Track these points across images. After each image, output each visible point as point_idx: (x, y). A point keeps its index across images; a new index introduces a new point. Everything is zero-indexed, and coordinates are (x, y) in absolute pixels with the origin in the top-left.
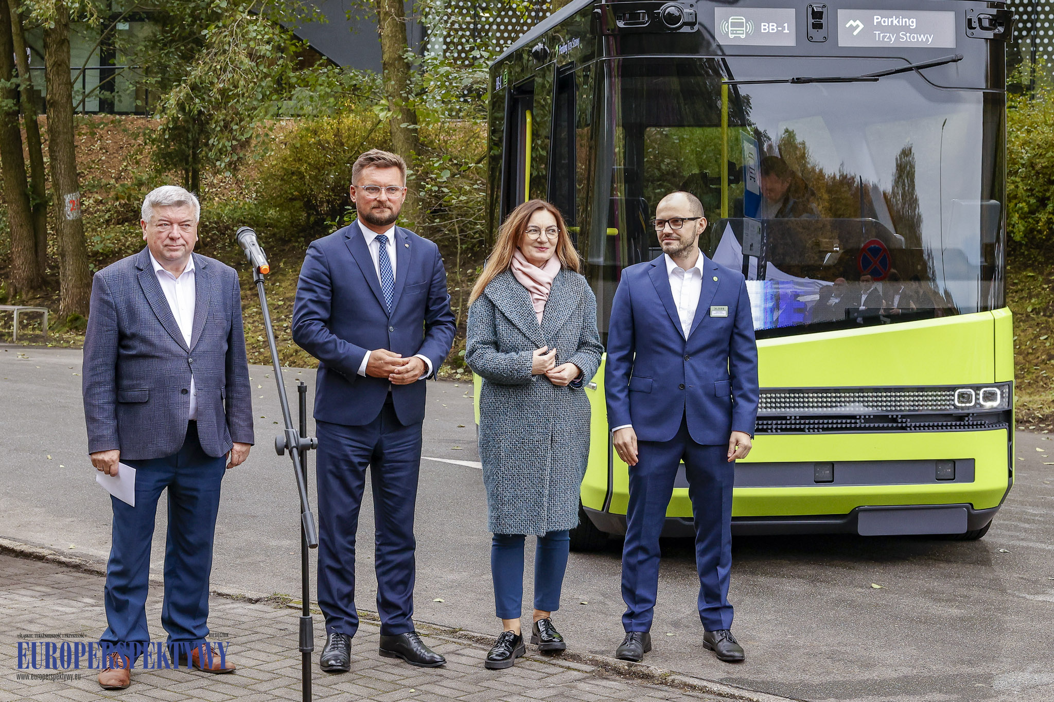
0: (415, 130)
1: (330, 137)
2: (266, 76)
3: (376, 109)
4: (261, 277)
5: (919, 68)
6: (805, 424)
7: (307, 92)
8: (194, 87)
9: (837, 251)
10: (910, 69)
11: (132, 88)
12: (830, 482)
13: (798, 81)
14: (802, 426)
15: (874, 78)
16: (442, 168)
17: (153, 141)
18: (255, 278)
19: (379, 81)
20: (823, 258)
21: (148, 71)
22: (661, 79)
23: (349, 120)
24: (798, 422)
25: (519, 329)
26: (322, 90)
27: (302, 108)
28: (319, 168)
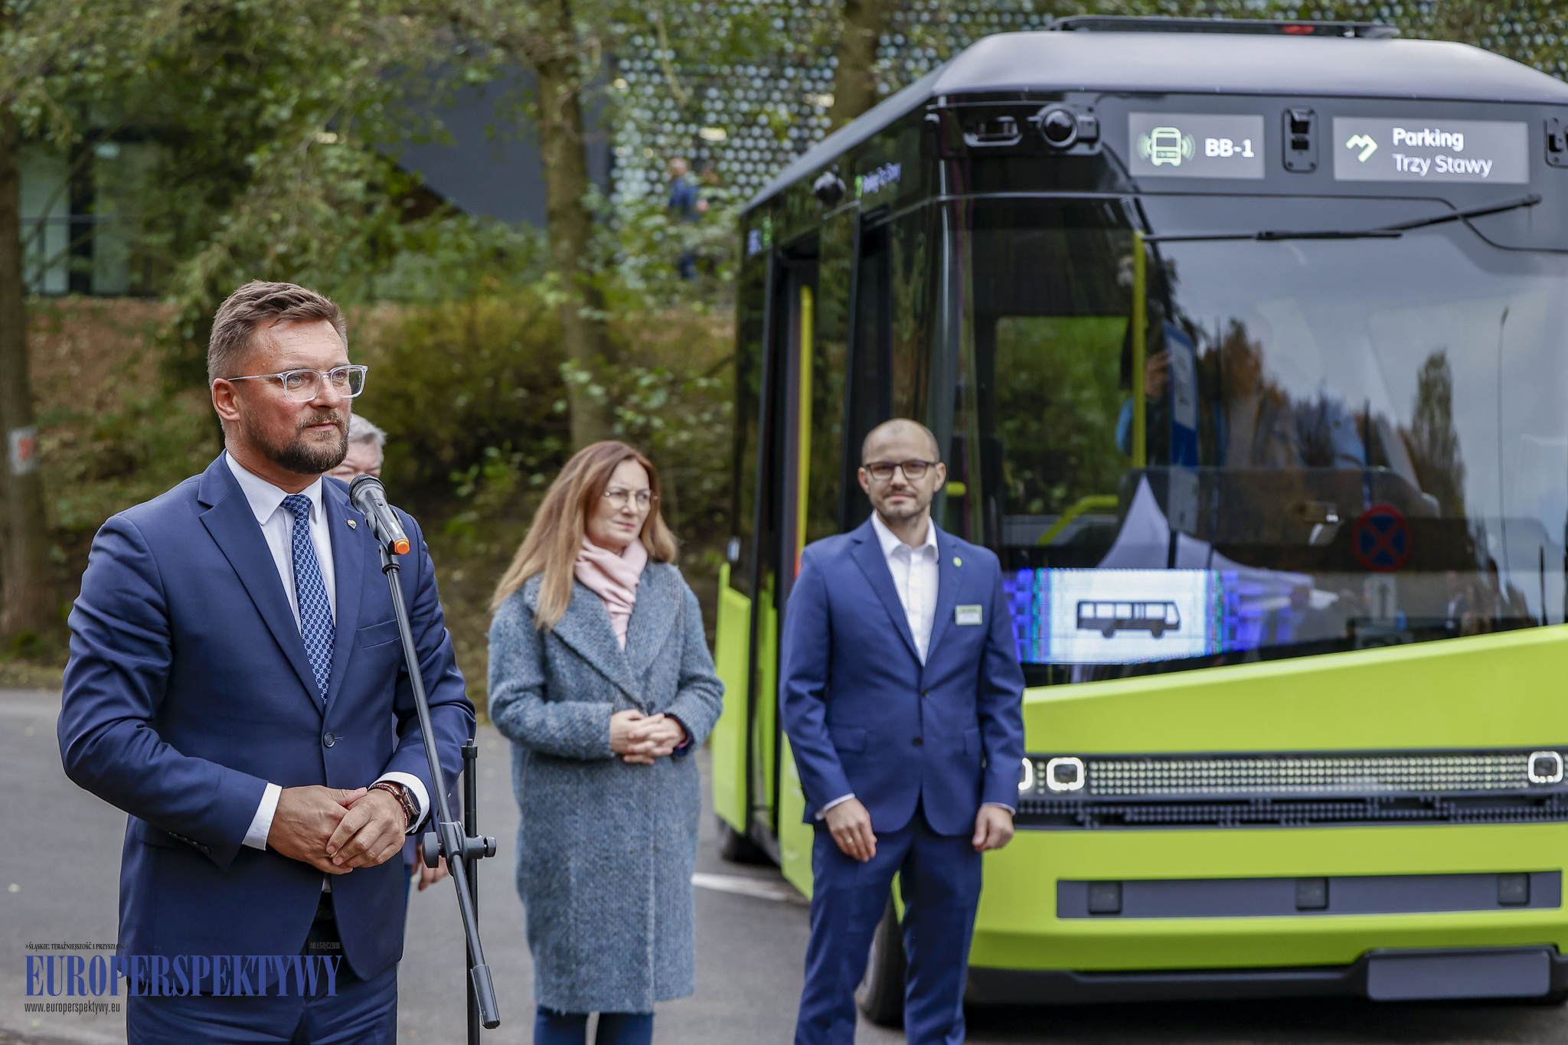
0: (601, 323)
1: (458, 335)
2: (355, 232)
3: (540, 289)
4: (394, 559)
5: (1467, 216)
6: (1280, 812)
7: (421, 260)
8: (234, 251)
9: (1332, 523)
10: (1453, 218)
11: (124, 253)
12: (1323, 908)
13: (1269, 237)
14: (1276, 816)
15: (1394, 233)
16: (652, 388)
17: (161, 343)
18: (384, 562)
19: (542, 242)
20: (1309, 534)
21: (150, 226)
22: (1036, 234)
23: (490, 307)
24: (1269, 808)
25: (590, 664)
26: (448, 255)
27: (411, 286)
28: (440, 387)
